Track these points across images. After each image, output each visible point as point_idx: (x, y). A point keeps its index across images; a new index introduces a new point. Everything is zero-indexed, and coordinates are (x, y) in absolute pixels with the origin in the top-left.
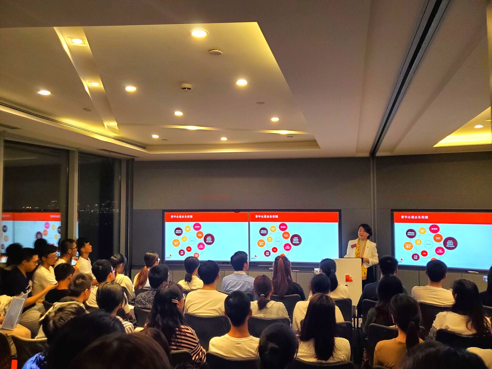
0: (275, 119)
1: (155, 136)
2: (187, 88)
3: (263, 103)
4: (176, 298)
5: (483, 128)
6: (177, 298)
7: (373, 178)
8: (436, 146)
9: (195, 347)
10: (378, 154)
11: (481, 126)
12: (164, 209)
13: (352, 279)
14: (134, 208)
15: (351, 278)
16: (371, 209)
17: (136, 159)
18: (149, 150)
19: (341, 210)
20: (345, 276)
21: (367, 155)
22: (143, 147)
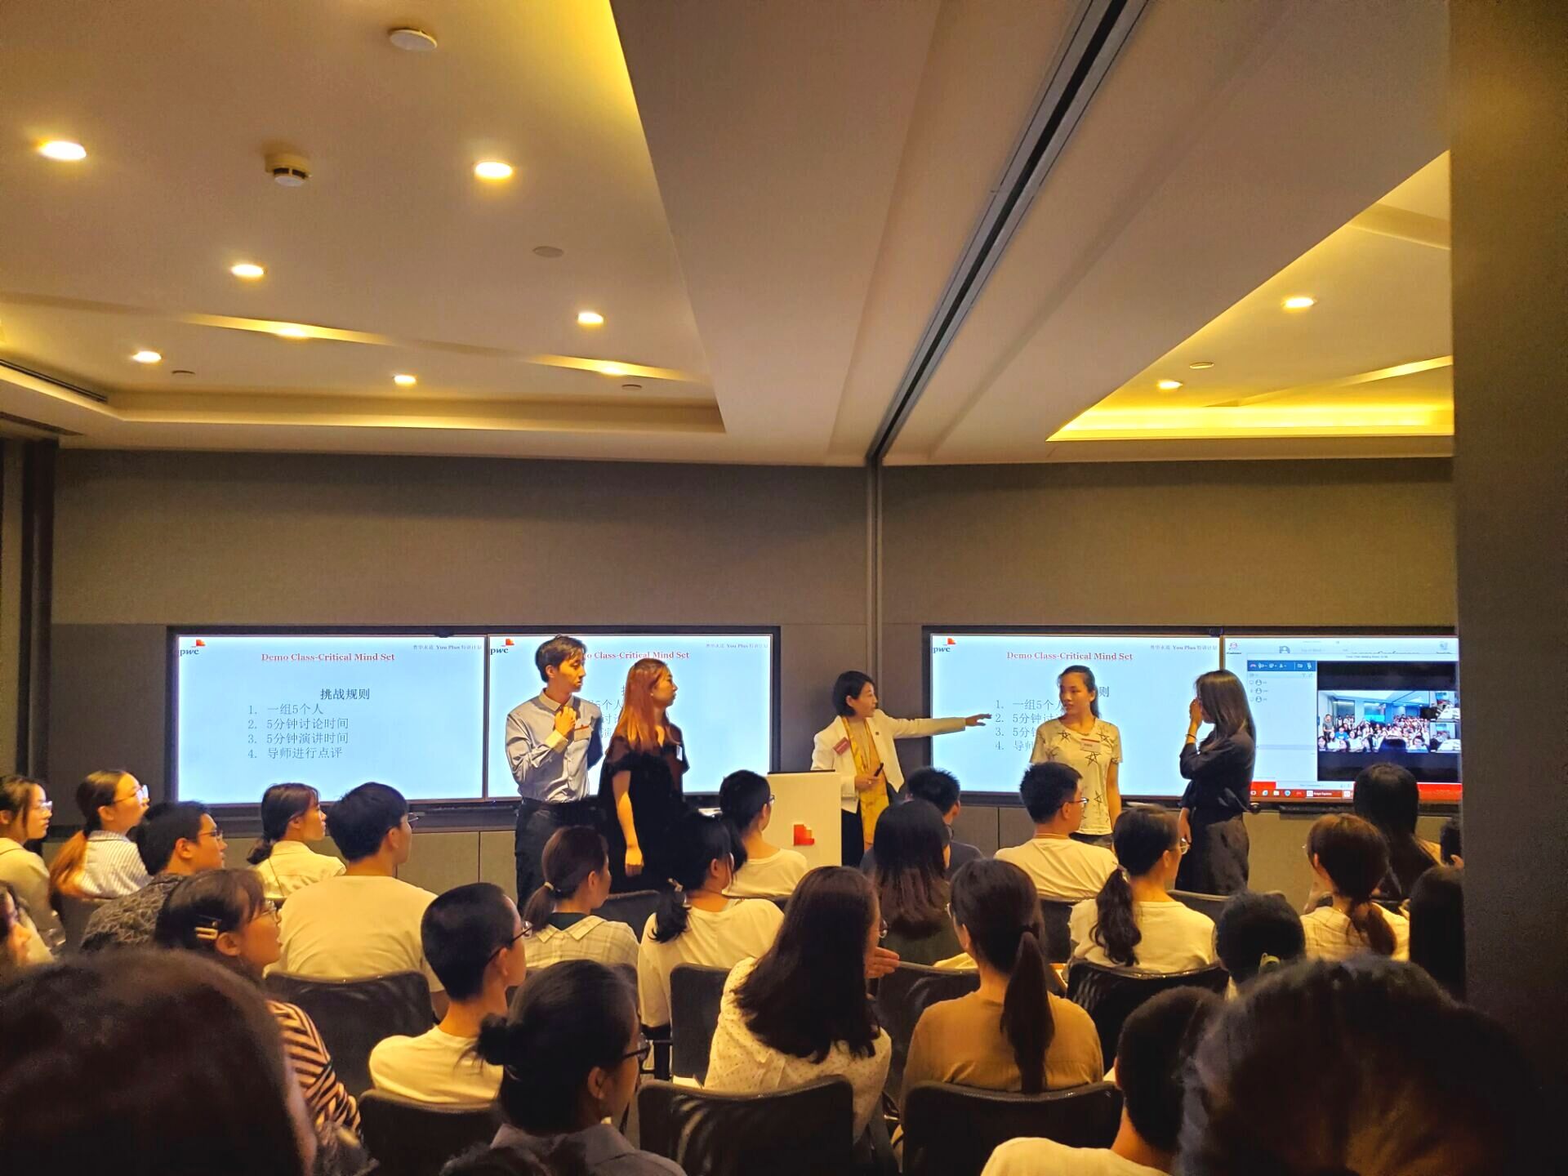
0: (590, 319)
1: (148, 357)
2: (291, 172)
3: (556, 252)
4: (212, 923)
5: (1180, 388)
6: (214, 924)
7: (873, 530)
8: (1056, 437)
9: (318, 1077)
10: (891, 459)
11: (1174, 385)
12: (174, 622)
13: (813, 837)
14: (56, 619)
15: (811, 835)
16: (866, 625)
17: (64, 441)
18: (117, 407)
19: (779, 628)
20: (793, 827)
21: (857, 460)
22: (98, 393)
